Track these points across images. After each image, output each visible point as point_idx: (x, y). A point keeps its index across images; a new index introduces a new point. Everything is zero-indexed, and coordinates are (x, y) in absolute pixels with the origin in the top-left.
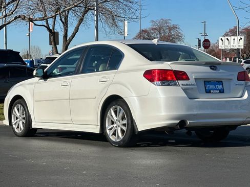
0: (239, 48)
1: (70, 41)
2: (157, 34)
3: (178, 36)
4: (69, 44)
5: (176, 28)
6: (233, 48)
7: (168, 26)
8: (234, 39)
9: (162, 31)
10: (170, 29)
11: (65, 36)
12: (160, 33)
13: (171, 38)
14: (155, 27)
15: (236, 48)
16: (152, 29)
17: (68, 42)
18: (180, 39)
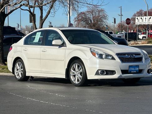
0: (149, 24)
1: (45, 20)
2: (90, 15)
3: (104, 16)
4: (44, 22)
5: (103, 11)
6: (145, 24)
7: (98, 10)
8: (146, 18)
9: (93, 13)
10: (99, 11)
11: (41, 17)
12: (93, 15)
13: (100, 18)
14: (89, 10)
15: (147, 24)
16: (88, 12)
17: (43, 20)
18: (105, 18)
